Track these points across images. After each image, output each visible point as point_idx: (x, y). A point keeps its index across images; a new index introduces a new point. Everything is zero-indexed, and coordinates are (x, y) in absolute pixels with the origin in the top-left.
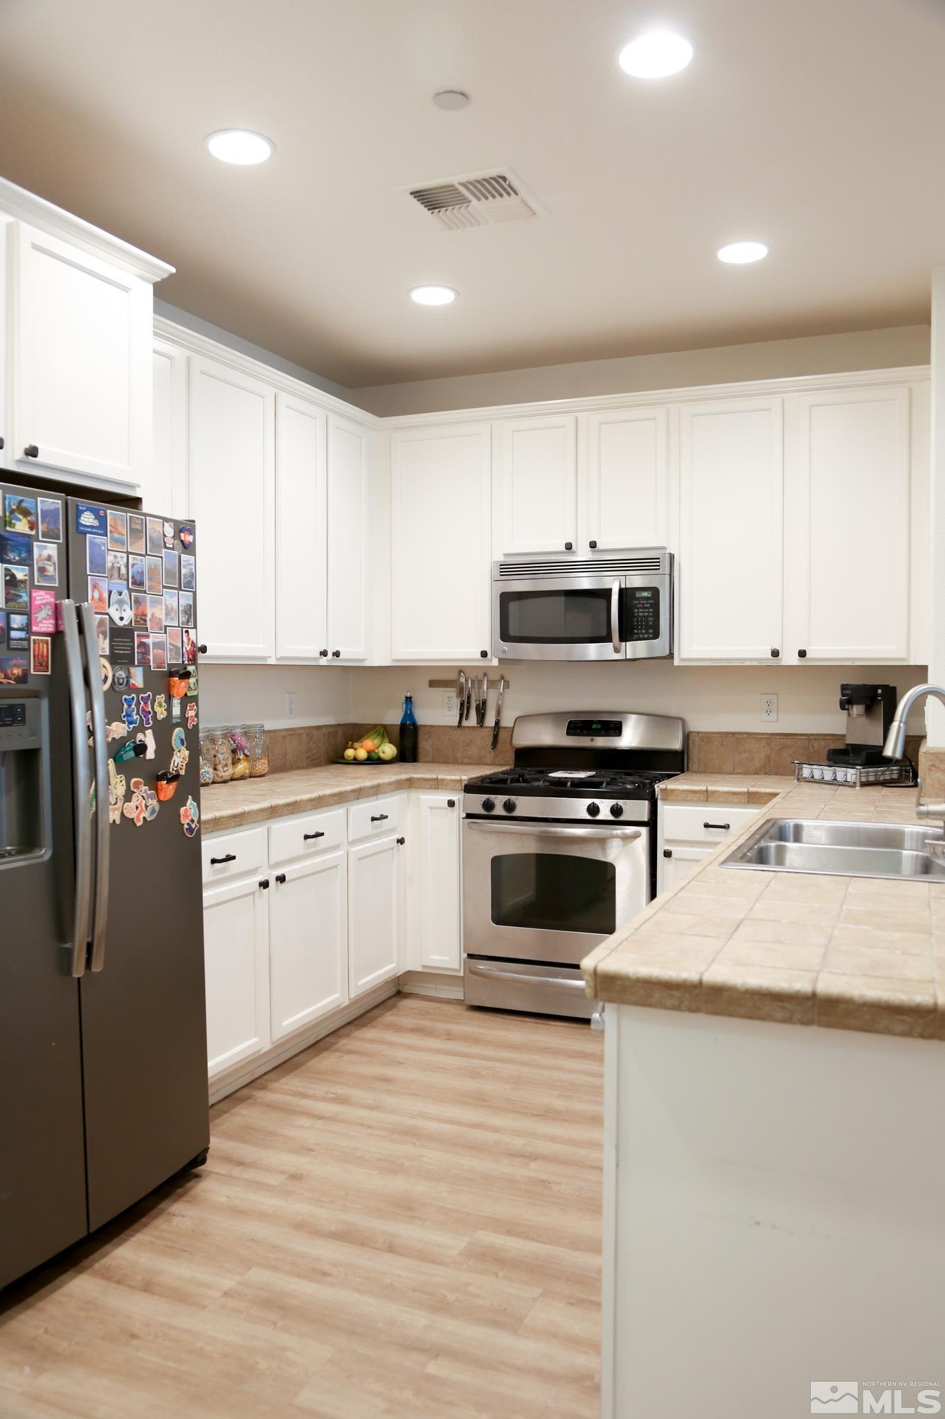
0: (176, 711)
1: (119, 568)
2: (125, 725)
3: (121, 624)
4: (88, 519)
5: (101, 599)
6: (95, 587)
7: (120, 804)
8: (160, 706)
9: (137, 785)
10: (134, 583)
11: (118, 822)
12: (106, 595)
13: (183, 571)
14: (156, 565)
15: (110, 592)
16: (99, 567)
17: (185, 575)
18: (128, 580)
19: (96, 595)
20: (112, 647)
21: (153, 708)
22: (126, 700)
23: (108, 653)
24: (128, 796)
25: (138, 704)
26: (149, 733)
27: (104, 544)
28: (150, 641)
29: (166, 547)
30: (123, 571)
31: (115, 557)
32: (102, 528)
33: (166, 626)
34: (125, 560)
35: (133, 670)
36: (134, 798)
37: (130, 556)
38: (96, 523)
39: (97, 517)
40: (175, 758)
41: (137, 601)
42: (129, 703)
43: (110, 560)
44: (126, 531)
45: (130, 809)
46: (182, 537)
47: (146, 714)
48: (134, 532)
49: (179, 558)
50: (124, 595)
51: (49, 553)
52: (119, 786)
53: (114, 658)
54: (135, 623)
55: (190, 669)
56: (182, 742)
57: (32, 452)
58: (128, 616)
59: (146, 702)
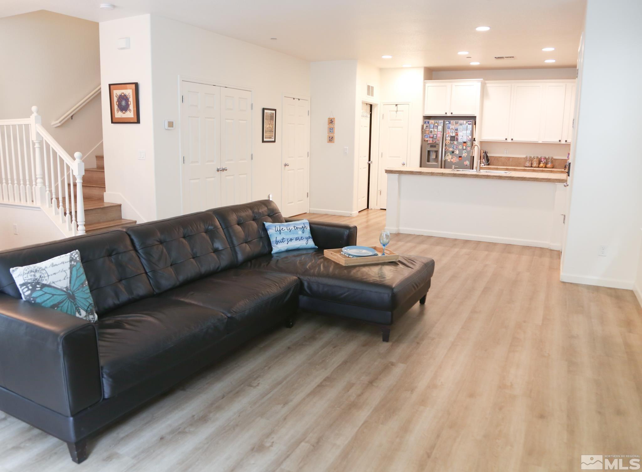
0: (464, 148)
3: (452, 136)
4: (447, 122)
5: (449, 132)
6: (448, 131)
7: (450, 159)
8: (460, 147)
9: (454, 157)
10: (456, 130)
14: (461, 128)
16: (449, 128)
17: (468, 128)
18: (454, 130)
20: (450, 139)
24: (452, 158)
25: (455, 146)
26: (457, 151)
28: (458, 138)
29: (463, 124)
30: (454, 128)
32: (450, 123)
33: (463, 136)
35: (454, 142)
37: (455, 126)
39: (449, 122)
40: (463, 154)
41: (456, 132)
42: (453, 146)
43: (451, 128)
44: (454, 123)
45: (452, 160)
46: (468, 123)
47: (457, 148)
48: (456, 123)
49: (467, 126)
50: (454, 132)
51: (440, 128)
52: (450, 157)
53: (451, 140)
54: (456, 135)
55: (469, 142)
56: (465, 152)
57: (452, 113)
58: (454, 134)
59: (457, 146)
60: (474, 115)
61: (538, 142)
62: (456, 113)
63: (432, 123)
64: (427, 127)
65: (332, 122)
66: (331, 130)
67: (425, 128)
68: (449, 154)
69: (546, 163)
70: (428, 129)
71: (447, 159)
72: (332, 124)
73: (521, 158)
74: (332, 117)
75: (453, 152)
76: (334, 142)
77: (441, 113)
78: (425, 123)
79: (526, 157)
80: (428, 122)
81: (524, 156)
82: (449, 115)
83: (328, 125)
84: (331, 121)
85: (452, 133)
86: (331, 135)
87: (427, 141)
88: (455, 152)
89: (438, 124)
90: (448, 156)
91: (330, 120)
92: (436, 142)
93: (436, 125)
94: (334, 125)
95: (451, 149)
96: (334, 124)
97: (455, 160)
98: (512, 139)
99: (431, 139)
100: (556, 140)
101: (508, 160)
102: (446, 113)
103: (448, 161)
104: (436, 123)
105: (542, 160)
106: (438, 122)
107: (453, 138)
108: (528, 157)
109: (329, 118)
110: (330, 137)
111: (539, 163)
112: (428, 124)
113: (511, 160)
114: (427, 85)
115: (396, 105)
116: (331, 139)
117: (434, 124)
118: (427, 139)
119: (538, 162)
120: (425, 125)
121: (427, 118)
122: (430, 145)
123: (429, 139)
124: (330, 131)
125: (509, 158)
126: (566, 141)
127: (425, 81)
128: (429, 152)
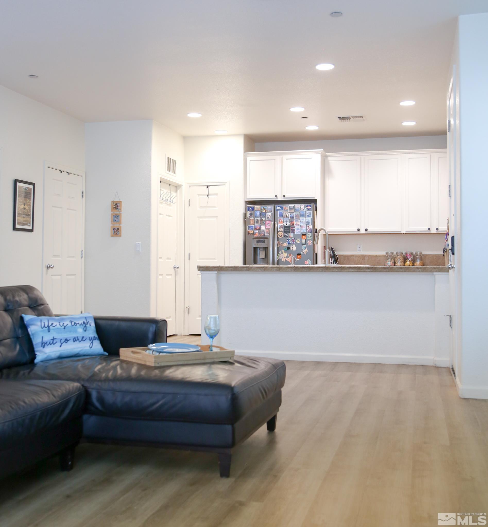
0: (304, 242)
1: (287, 216)
2: (287, 244)
3: (287, 226)
4: (279, 208)
7: (285, 258)
8: (298, 240)
9: (290, 255)
10: (291, 218)
11: (284, 261)
12: (283, 221)
13: (307, 214)
14: (297, 214)
15: (284, 220)
16: (281, 215)
17: (308, 215)
18: (289, 218)
19: (280, 221)
20: (284, 230)
21: (296, 241)
22: (288, 239)
23: (283, 231)
24: (287, 257)
25: (291, 240)
26: (294, 246)
27: (282, 212)
28: (295, 228)
29: (301, 210)
30: (288, 216)
31: (286, 214)
32: (282, 209)
33: (300, 226)
34: (288, 214)
35: (290, 234)
36: (289, 258)
37: (290, 213)
38: (281, 208)
39: (280, 207)
40: (303, 251)
41: (291, 221)
42: (289, 240)
43: (284, 214)
44: (288, 209)
45: (288, 259)
46: (307, 207)
47: (294, 242)
48: (291, 209)
49: (306, 212)
50: (288, 220)
51: (270, 215)
52: (285, 255)
53: (285, 232)
54: (291, 225)
55: (309, 234)
56: (305, 248)
57: (284, 196)
58: (288, 224)
59: (294, 240)
60: (314, 197)
61: (401, 231)
62: (290, 195)
63: (257, 209)
64: (251, 214)
65: (118, 206)
66: (116, 218)
67: (248, 217)
68: (283, 251)
69: (413, 262)
70: (253, 218)
71: (281, 258)
72: (118, 210)
73: (380, 256)
74: (117, 200)
75: (289, 248)
76: (120, 236)
77: (270, 196)
78: (248, 210)
79: (387, 254)
80: (253, 209)
81: (384, 253)
82: (280, 198)
83: (112, 211)
84: (116, 206)
85: (286, 222)
86: (117, 226)
87: (253, 234)
88: (291, 248)
89: (266, 211)
90: (282, 253)
91: (115, 204)
92: (264, 235)
93: (264, 211)
94: (121, 211)
95: (286, 245)
96: (121, 209)
97: (292, 258)
98: (366, 230)
99: (258, 231)
100: (424, 228)
101: (362, 260)
102: (276, 196)
103: (283, 260)
104: (265, 209)
105: (408, 257)
106: (265, 207)
107: (288, 230)
108: (389, 253)
109: (113, 202)
110: (114, 229)
111: (405, 262)
112: (253, 210)
113: (367, 258)
114: (249, 159)
115: (208, 187)
116: (116, 232)
117: (262, 210)
118: (252, 232)
119: (403, 260)
120: (248, 212)
121: (251, 203)
122: (256, 240)
123: (255, 231)
124: (115, 221)
125: (364, 256)
126: (437, 229)
127: (246, 153)
128: (255, 249)
